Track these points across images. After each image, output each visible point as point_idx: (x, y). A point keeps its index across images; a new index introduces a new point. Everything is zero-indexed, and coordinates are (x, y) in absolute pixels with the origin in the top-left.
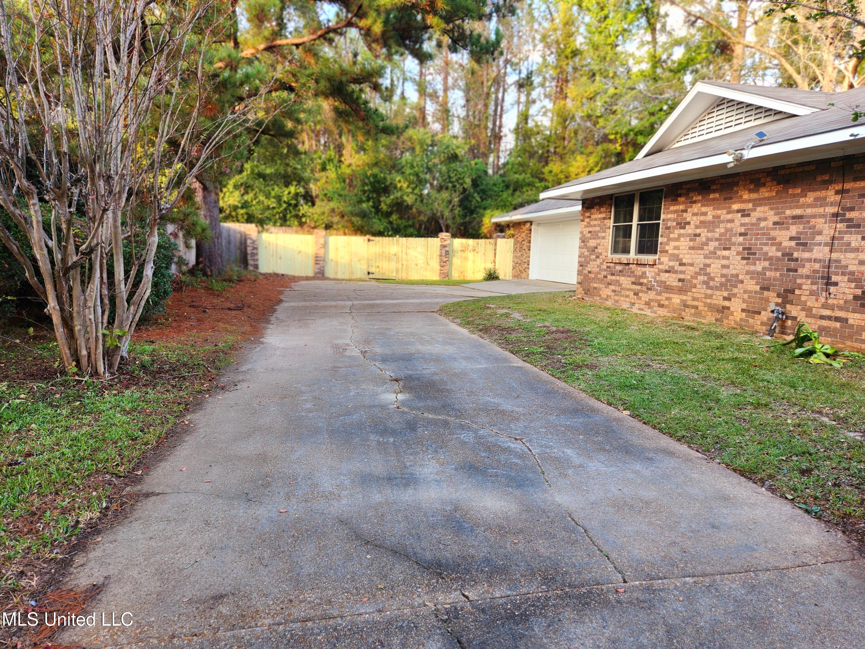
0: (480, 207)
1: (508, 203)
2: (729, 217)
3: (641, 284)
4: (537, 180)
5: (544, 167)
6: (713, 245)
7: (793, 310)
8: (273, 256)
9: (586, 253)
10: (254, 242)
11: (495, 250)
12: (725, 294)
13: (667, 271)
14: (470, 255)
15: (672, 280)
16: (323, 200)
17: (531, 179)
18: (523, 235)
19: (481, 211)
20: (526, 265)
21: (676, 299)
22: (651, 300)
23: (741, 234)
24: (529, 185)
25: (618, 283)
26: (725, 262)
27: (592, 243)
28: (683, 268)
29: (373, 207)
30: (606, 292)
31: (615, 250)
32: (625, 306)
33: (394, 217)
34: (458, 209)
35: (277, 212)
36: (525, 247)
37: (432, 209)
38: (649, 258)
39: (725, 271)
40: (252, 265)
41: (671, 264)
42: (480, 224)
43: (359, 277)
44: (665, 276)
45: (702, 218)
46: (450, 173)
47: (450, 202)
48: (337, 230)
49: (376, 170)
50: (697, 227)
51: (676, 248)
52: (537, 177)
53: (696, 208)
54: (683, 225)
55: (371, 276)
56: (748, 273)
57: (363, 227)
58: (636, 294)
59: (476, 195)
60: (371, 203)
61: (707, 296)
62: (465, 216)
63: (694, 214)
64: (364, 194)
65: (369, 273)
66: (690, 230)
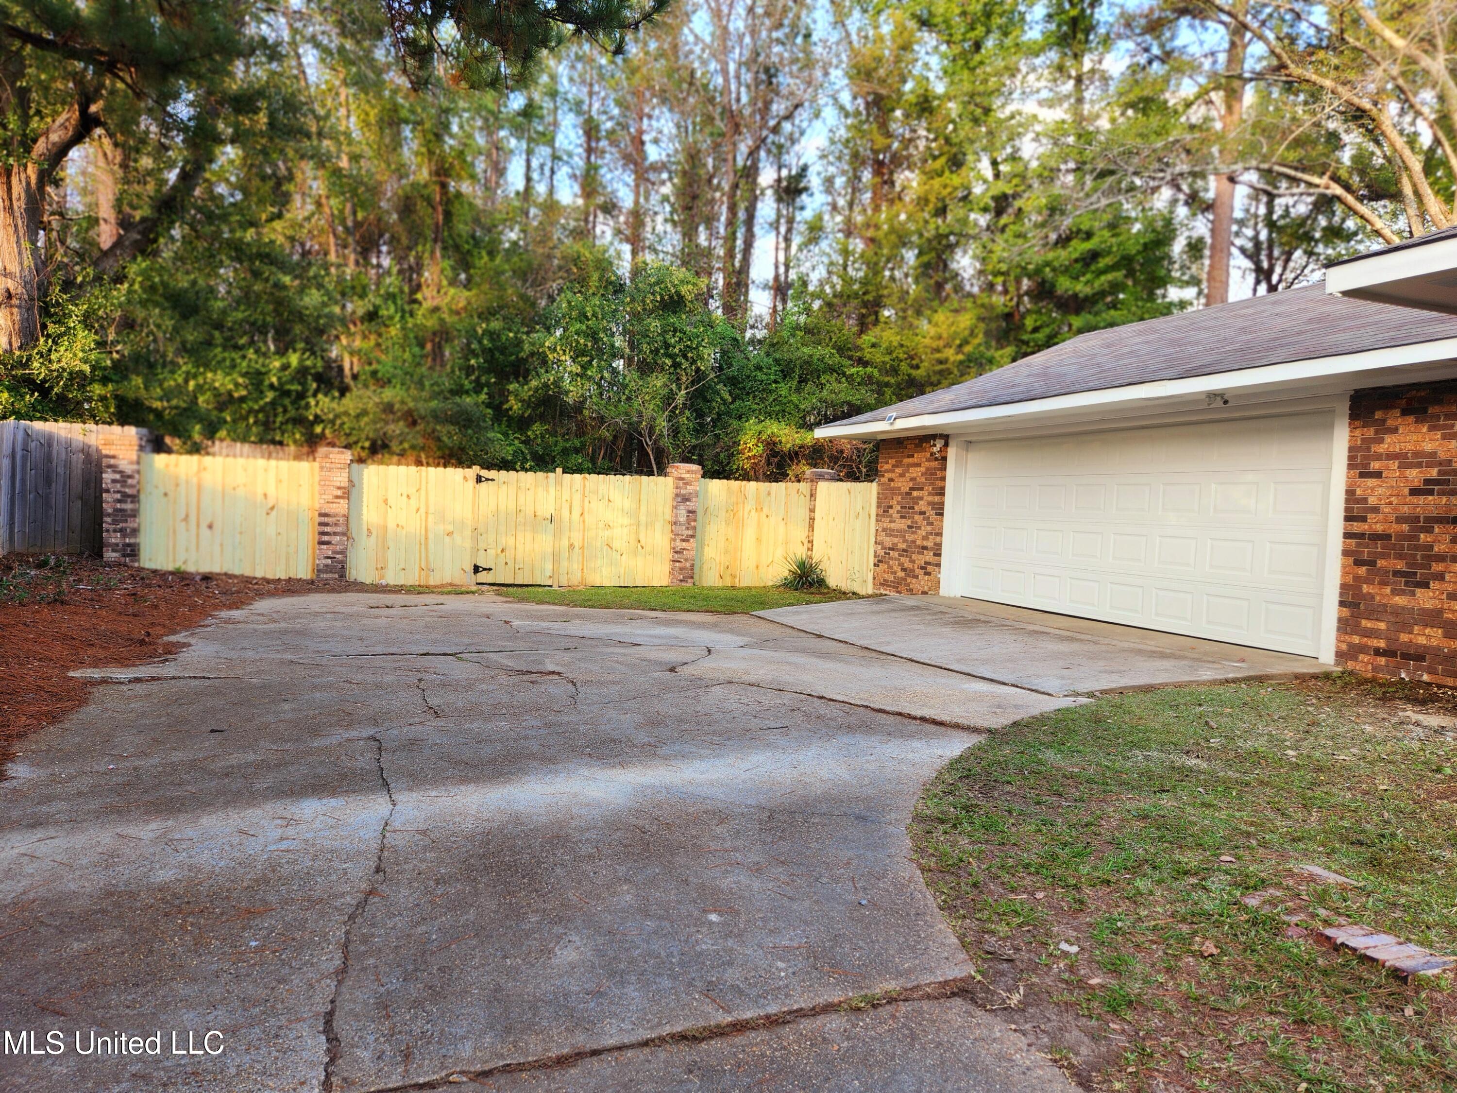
5: (859, 335)
8: (186, 519)
10: (125, 477)
11: (812, 510)
14: (750, 523)
16: (366, 386)
18: (916, 472)
19: (734, 422)
20: (929, 556)
29: (488, 406)
33: (537, 428)
34: (685, 414)
35: (250, 411)
36: (922, 506)
40: (115, 548)
43: (447, 579)
47: (668, 399)
48: (402, 454)
49: (496, 325)
55: (483, 577)
57: (462, 449)
59: (721, 386)
60: (483, 397)
64: (468, 376)
65: (476, 569)
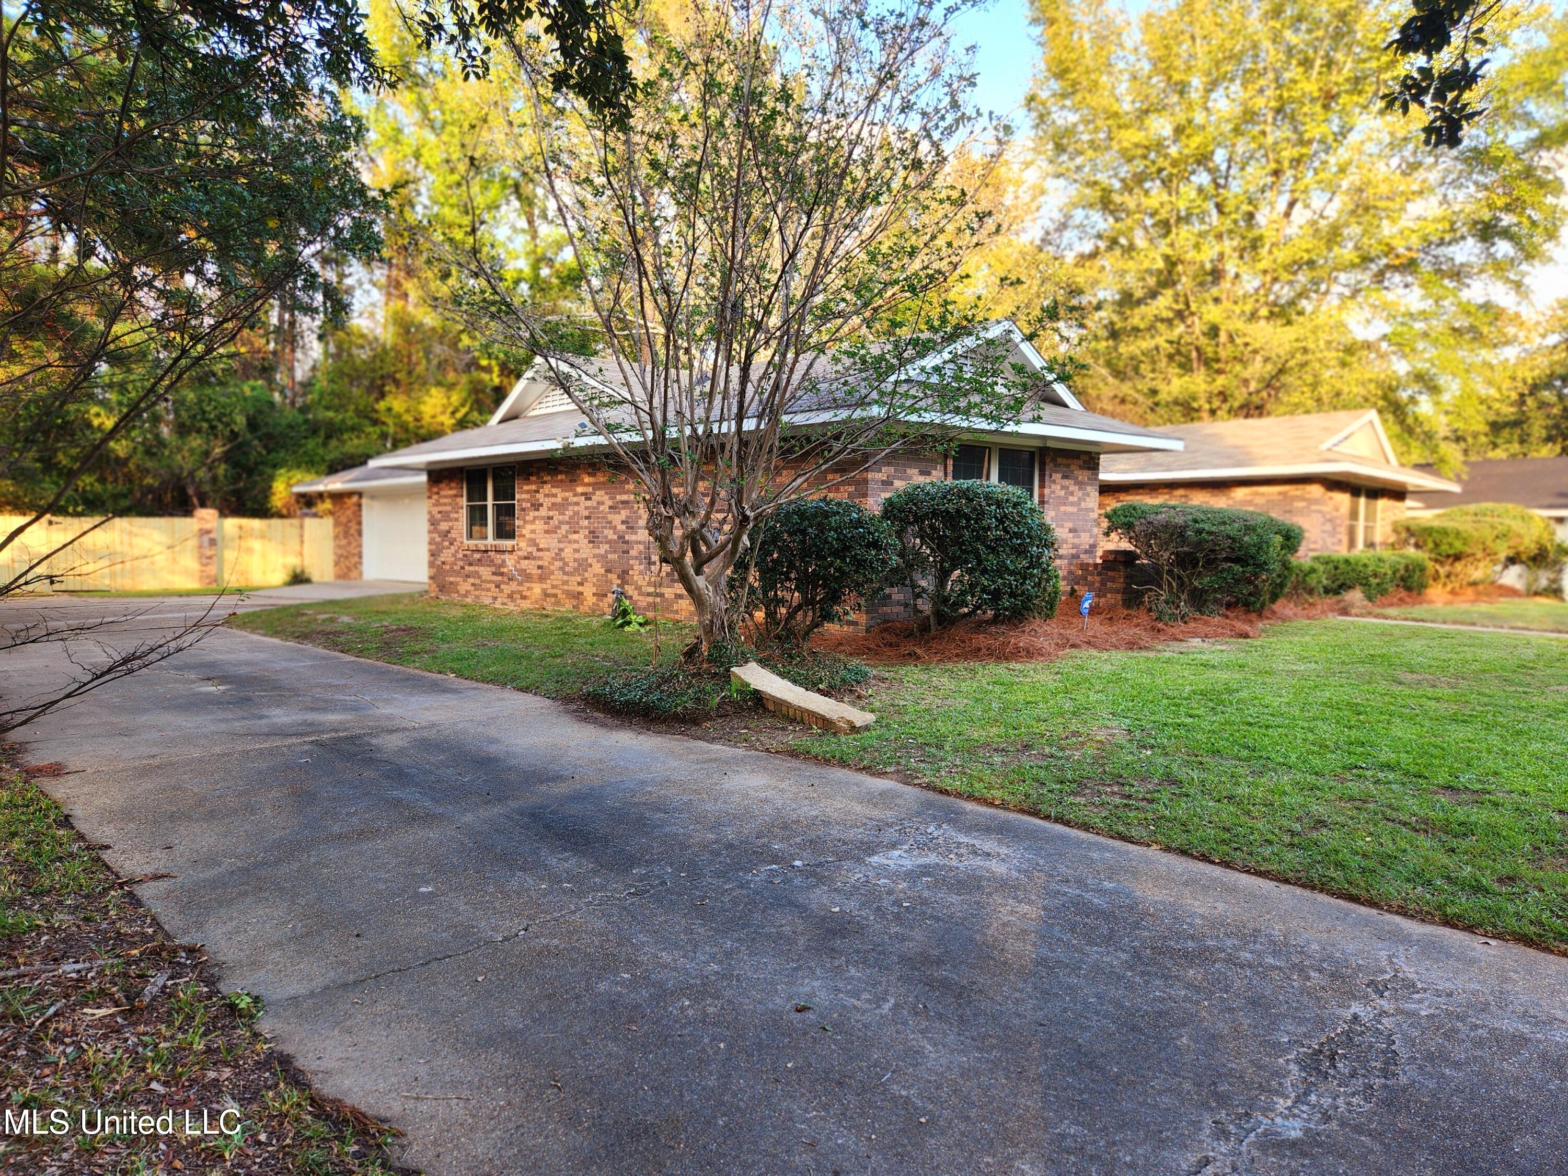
0: (264, 463)
1: (317, 459)
2: (575, 499)
3: (502, 574)
4: (367, 422)
5: (377, 400)
6: (565, 528)
7: (629, 590)
9: (438, 539)
11: (302, 537)
12: (579, 579)
13: (526, 558)
14: (257, 545)
15: (530, 567)
17: (356, 420)
18: (349, 513)
19: (269, 471)
20: (356, 559)
21: (537, 589)
22: (513, 592)
23: (587, 518)
24: (353, 429)
25: (477, 575)
26: (576, 546)
27: (444, 526)
28: (540, 554)
30: (464, 587)
31: (470, 536)
32: (487, 601)
33: (87, 479)
34: (223, 466)
36: (352, 531)
37: (169, 467)
38: (507, 544)
39: (577, 556)
41: (530, 549)
42: (267, 491)
44: (524, 564)
45: (553, 500)
46: (204, 405)
47: (207, 454)
50: (549, 509)
51: (533, 532)
52: (366, 417)
53: (547, 488)
54: (537, 506)
55: (57, 587)
56: (595, 556)
58: (498, 586)
59: (256, 442)
61: (565, 583)
62: (236, 479)
63: (546, 496)
66: (543, 512)
